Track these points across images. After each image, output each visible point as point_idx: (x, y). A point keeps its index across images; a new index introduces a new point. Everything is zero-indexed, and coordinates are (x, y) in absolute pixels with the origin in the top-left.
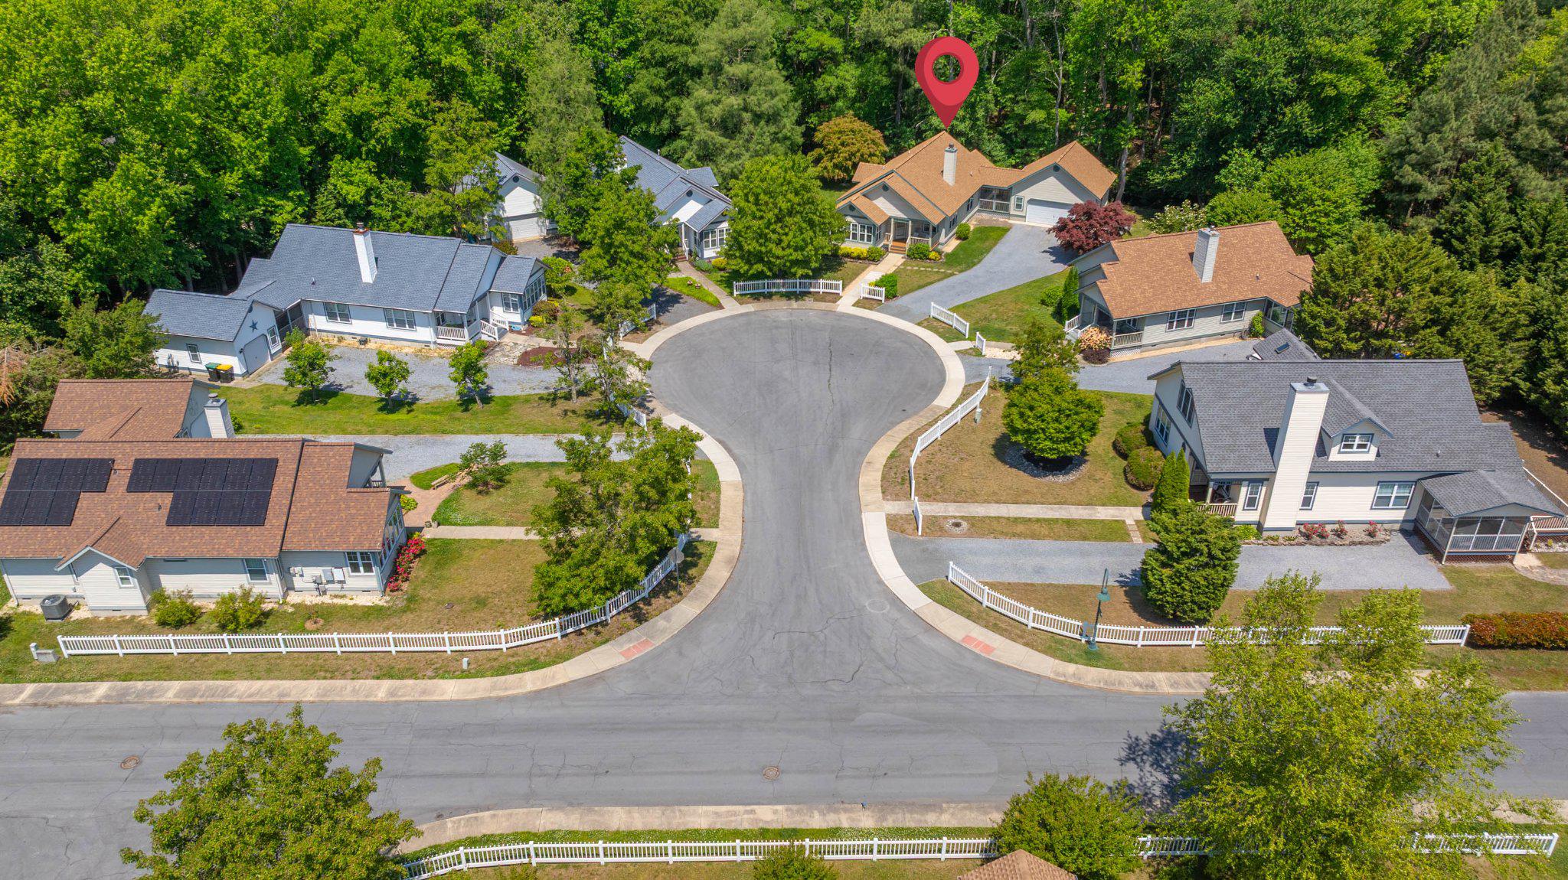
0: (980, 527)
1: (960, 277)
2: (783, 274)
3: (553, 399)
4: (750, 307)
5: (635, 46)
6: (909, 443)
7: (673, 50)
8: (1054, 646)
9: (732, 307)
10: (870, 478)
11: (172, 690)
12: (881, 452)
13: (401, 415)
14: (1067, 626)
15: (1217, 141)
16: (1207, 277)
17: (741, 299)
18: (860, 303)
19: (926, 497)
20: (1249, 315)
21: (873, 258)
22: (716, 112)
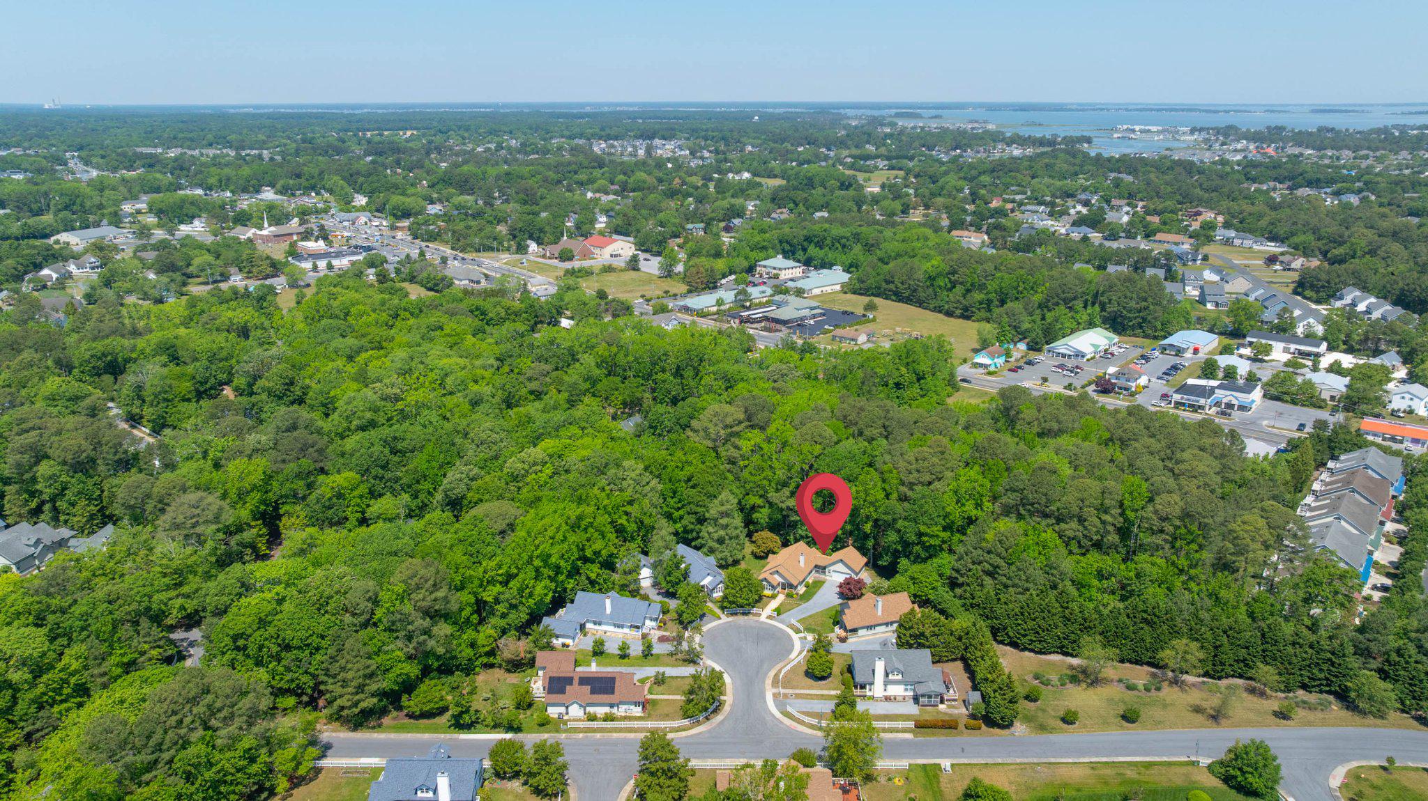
0: (798, 696)
1: (804, 605)
2: (742, 607)
3: (671, 654)
4: (730, 619)
5: (683, 506)
6: (780, 671)
7: (699, 509)
8: (812, 727)
9: (725, 619)
10: (769, 682)
11: (598, 735)
12: (772, 674)
13: (626, 660)
14: (814, 721)
15: (896, 555)
16: (880, 613)
17: (727, 615)
18: (769, 617)
19: (784, 687)
20: (895, 625)
21: (773, 597)
22: (716, 536)
